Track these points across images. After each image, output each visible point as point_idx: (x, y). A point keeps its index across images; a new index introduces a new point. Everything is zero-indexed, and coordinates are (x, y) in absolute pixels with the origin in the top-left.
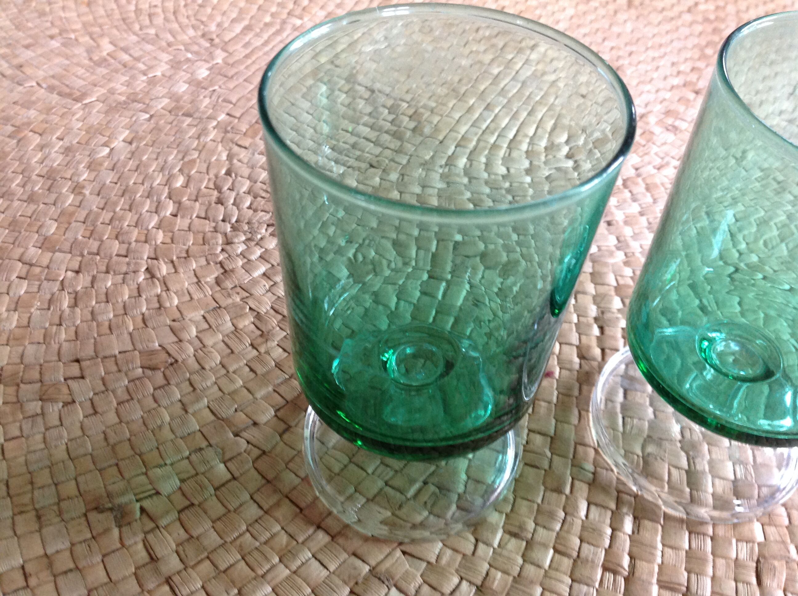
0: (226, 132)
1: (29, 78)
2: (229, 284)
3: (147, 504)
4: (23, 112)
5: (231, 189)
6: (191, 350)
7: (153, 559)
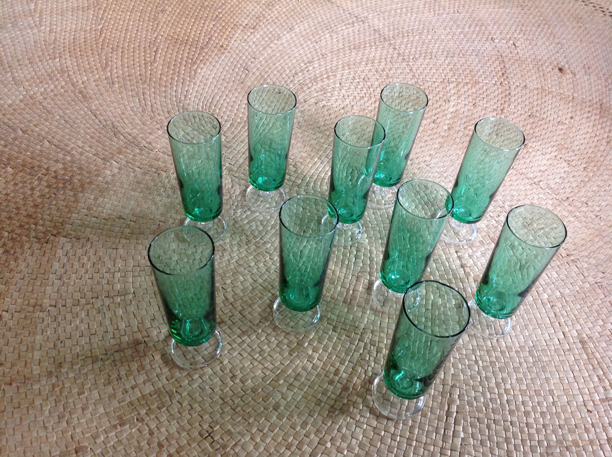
0: (230, 171)
1: (154, 148)
2: (237, 226)
3: (223, 286)
4: (156, 162)
5: (234, 193)
6: (228, 246)
7: (227, 299)
